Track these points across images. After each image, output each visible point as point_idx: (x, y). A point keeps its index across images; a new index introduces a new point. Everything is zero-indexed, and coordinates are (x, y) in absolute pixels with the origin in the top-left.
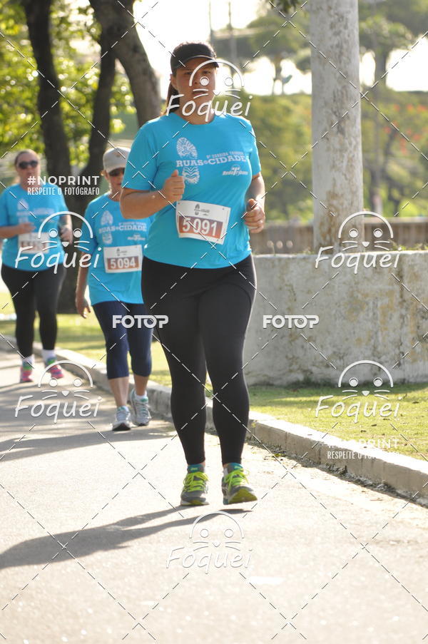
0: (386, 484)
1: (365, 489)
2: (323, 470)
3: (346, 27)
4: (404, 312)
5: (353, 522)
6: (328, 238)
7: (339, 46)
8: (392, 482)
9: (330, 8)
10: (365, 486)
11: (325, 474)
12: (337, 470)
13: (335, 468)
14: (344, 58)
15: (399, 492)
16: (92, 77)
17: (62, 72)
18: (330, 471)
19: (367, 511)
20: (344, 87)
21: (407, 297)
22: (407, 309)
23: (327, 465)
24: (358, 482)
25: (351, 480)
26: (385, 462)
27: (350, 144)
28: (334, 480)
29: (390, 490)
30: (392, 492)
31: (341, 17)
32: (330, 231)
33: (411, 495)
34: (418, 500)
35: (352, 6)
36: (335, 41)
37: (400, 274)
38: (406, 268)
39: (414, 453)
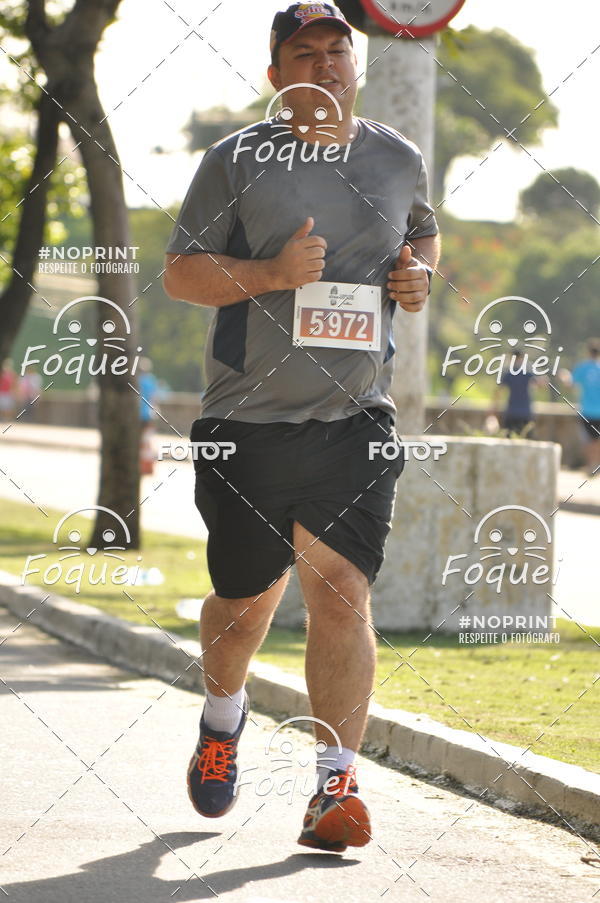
0: (448, 776)
1: (417, 781)
3: (415, 103)
5: (400, 827)
7: (405, 130)
8: (458, 772)
9: (393, 73)
10: (416, 777)
12: (374, 752)
13: (371, 748)
15: (468, 788)
18: (364, 753)
19: (421, 812)
21: (482, 505)
24: (406, 770)
25: (395, 766)
26: (449, 744)
28: (370, 765)
29: (454, 784)
30: (458, 788)
31: (410, 88)
33: (486, 793)
34: (497, 802)
37: (473, 475)
38: (482, 465)
39: (491, 734)
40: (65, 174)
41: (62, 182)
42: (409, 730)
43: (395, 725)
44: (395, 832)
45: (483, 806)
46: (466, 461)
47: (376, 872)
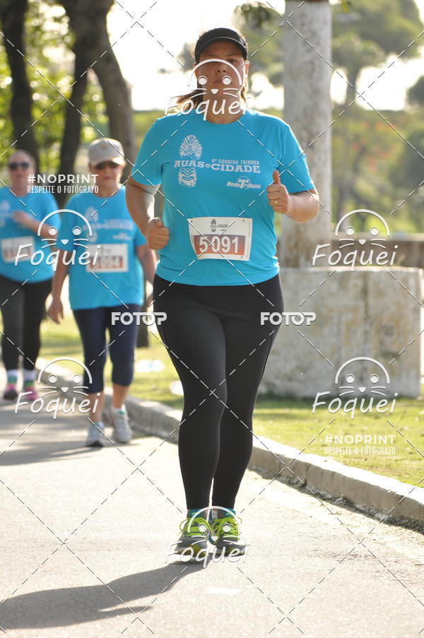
0: (345, 498)
1: (324, 502)
2: (283, 482)
3: (318, 44)
4: (368, 328)
5: (311, 535)
6: (295, 252)
7: (311, 63)
8: (351, 496)
9: (303, 25)
10: (324, 500)
11: (285, 486)
12: (297, 483)
13: (295, 481)
14: (316, 75)
15: (358, 506)
16: (65, 85)
17: (35, 79)
18: (290, 483)
19: (325, 524)
20: (316, 104)
21: (372, 312)
22: (371, 325)
23: (287, 477)
24: (317, 495)
25: (309, 493)
26: (345, 477)
27: (320, 159)
28: (294, 492)
29: (348, 504)
30: (351, 506)
31: (314, 34)
32: (296, 245)
33: (369, 509)
34: (376, 515)
35: (325, 22)
36: (307, 57)
37: (365, 292)
38: (371, 285)
39: (374, 469)
40: (92, 95)
41: (92, 101)
42: (319, 468)
43: (310, 465)
44: (307, 539)
45: (368, 518)
46: (360, 283)
47: (293, 567)
